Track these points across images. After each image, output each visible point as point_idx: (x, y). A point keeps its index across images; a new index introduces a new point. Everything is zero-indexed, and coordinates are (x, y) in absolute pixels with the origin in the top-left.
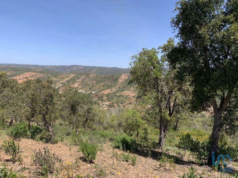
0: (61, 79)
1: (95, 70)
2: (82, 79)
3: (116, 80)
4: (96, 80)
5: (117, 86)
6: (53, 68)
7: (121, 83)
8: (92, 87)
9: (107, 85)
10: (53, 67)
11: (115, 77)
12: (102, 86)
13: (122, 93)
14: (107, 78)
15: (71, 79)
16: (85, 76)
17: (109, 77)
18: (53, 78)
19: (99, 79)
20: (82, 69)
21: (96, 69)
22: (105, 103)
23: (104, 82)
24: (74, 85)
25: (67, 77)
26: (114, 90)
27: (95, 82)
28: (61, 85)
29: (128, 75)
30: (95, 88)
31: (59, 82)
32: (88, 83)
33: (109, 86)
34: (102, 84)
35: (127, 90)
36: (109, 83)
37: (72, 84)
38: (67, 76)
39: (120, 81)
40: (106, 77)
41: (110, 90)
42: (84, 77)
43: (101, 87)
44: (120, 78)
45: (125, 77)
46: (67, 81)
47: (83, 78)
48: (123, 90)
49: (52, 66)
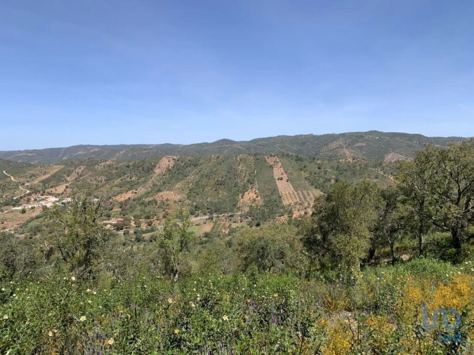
0: (31, 177)
1: (121, 153)
2: (78, 173)
3: (150, 170)
4: (106, 173)
5: (150, 183)
6: (30, 155)
7: (159, 175)
8: (95, 189)
9: (128, 182)
10: (31, 153)
11: (147, 164)
12: (116, 186)
13: (156, 197)
14: (131, 168)
15: (53, 176)
16: (85, 167)
17: (134, 165)
18: (12, 178)
19: (114, 171)
20: (94, 153)
21: (124, 151)
22: (110, 222)
23: (123, 178)
24: (57, 188)
25: (45, 173)
26: (141, 190)
27: (104, 178)
28: (28, 192)
29: (175, 157)
30: (100, 191)
31: (23, 184)
32: (89, 180)
33: (132, 184)
34: (117, 181)
35: (167, 189)
36: (133, 179)
37: (52, 187)
38: (43, 171)
39: (157, 171)
40: (128, 167)
41: (132, 193)
42: (82, 169)
43: (115, 188)
44: (158, 166)
45: (168, 163)
46: (43, 182)
47: (80, 171)
48: (159, 191)
49: (27, 151)
